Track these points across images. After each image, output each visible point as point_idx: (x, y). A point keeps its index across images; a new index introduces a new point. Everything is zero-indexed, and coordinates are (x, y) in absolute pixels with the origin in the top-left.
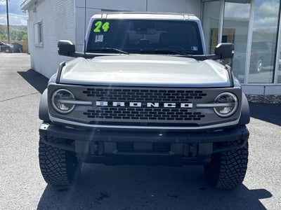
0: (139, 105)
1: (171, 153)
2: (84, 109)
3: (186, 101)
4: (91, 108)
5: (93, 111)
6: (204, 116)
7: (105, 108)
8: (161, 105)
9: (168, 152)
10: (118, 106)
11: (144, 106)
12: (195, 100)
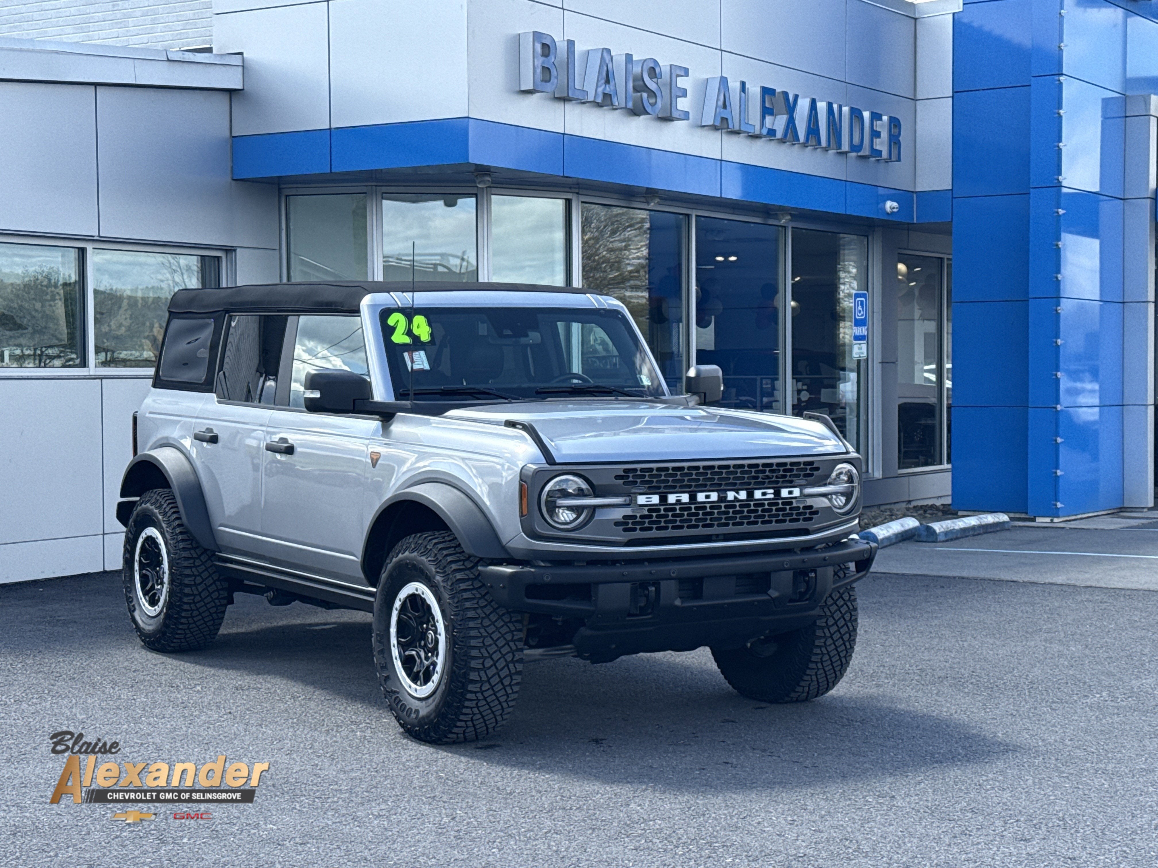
0: (714, 496)
1: (774, 593)
2: (618, 514)
3: (790, 484)
4: (628, 511)
5: (634, 517)
6: (816, 512)
7: (652, 509)
8: (750, 495)
9: (766, 592)
10: (678, 502)
11: (722, 499)
12: (803, 482)
